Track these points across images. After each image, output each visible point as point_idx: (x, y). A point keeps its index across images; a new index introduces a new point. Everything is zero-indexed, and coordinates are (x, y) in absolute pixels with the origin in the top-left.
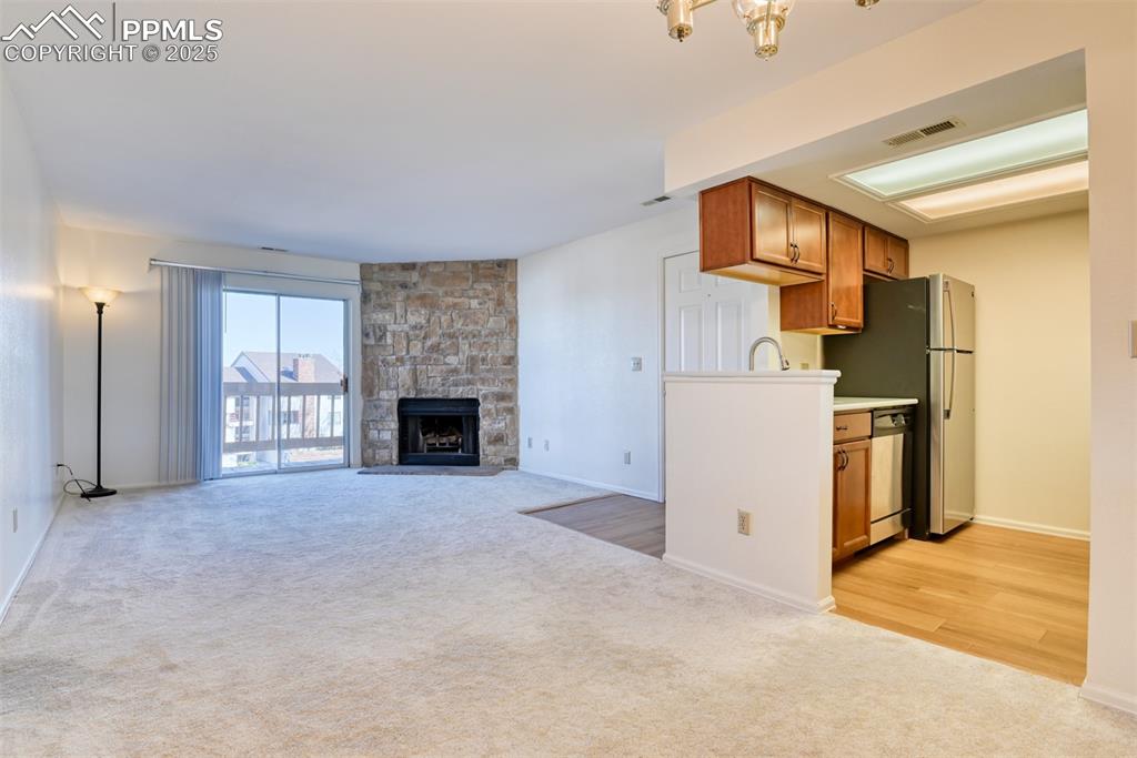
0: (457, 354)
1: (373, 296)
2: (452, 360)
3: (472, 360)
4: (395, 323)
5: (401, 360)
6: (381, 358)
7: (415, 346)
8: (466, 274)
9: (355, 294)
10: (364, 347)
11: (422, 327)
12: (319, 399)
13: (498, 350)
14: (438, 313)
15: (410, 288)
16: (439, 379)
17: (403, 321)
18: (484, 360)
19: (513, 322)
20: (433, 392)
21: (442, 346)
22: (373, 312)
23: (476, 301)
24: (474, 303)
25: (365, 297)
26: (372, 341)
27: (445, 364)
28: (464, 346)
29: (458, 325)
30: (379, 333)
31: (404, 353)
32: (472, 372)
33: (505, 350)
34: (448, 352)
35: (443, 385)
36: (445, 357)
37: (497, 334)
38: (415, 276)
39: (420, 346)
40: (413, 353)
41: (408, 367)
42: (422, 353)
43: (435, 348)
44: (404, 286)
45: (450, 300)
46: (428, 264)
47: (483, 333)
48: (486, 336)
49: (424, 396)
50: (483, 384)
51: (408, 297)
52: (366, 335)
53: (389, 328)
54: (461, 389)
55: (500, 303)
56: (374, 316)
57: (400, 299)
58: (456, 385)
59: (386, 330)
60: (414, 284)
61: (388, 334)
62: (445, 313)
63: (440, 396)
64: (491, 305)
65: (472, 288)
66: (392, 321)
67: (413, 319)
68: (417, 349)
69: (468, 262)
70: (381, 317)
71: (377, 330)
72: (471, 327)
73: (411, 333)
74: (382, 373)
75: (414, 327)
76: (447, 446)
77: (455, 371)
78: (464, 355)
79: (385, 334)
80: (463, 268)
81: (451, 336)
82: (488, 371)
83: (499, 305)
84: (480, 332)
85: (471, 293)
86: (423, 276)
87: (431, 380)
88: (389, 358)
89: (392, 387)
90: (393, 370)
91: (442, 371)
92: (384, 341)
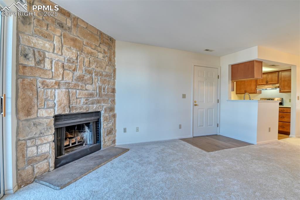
1: (34, 21)
4: (53, 52)
5: (58, 84)
6: (40, 80)
7: (68, 74)
8: (97, 37)
11: (73, 62)
13: (109, 84)
14: (82, 55)
15: (66, 30)
16: (83, 100)
17: (60, 53)
18: (104, 89)
19: (114, 71)
20: (81, 109)
21: (86, 78)
22: (33, 36)
23: (101, 54)
26: (31, 64)
27: (86, 90)
28: (95, 79)
29: (93, 66)
30: (38, 58)
31: (60, 79)
32: (99, 96)
33: (112, 84)
34: (87, 82)
35: (86, 103)
36: (86, 85)
37: (109, 76)
38: (69, 22)
39: (71, 75)
40: (66, 79)
41: (63, 90)
42: (72, 81)
44: (61, 26)
45: (89, 49)
46: (77, 18)
48: (105, 76)
49: (74, 112)
50: (104, 103)
51: (64, 36)
52: (24, 55)
53: (47, 55)
54: (95, 106)
56: (34, 40)
57: (57, 34)
58: (93, 104)
59: (44, 57)
60: (69, 28)
61: (47, 60)
62: (87, 57)
63: (85, 111)
64: (107, 59)
65: (99, 46)
66: (51, 51)
67: (67, 54)
68: (68, 78)
69: (98, 30)
71: (37, 54)
72: (99, 69)
73: (66, 64)
74: (40, 94)
75: (68, 60)
76: (77, 144)
78: (96, 85)
79: (44, 60)
80: (95, 33)
81: (89, 72)
82: (105, 95)
83: (110, 60)
84: (102, 73)
85: (99, 49)
86: (75, 25)
87: (78, 100)
88: (48, 81)
89: (50, 106)
90: (51, 92)
91: (85, 94)
92: (42, 65)
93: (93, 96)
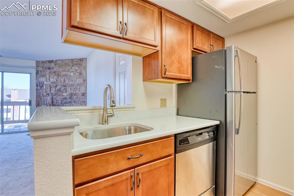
0: (66, 92)
1: (39, 72)
2: (65, 94)
3: (71, 95)
4: (46, 81)
5: (48, 94)
6: (42, 93)
7: (53, 89)
8: (69, 64)
9: (34, 71)
10: (37, 89)
11: (55, 83)
12: (20, 107)
13: (80, 91)
14: (60, 78)
15: (51, 69)
16: (60, 101)
17: (49, 81)
18: (75, 94)
19: (85, 81)
21: (61, 89)
22: (40, 78)
23: (72, 73)
24: (72, 74)
25: (37, 73)
26: (39, 88)
27: (62, 96)
28: (68, 89)
29: (67, 82)
30: (41, 85)
31: (49, 92)
32: (71, 99)
33: (82, 90)
34: (63, 91)
35: (61, 103)
36: (62, 93)
37: (80, 85)
38: (53, 65)
39: (54, 89)
40: (52, 92)
41: (50, 97)
42: (55, 92)
43: (59, 90)
44: (49, 68)
45: (64, 73)
46: (57, 60)
47: (75, 85)
48: (76, 86)
51: (50, 73)
52: (37, 86)
53: (45, 83)
55: (80, 74)
56: (40, 79)
57: (48, 73)
58: (66, 104)
60: (52, 68)
61: (44, 85)
62: (62, 78)
64: (77, 74)
65: (71, 68)
66: (45, 81)
67: (52, 80)
69: (70, 59)
70: (42, 79)
71: (41, 84)
72: (71, 82)
73: (51, 85)
74: (42, 99)
75: (52, 83)
77: (65, 98)
78: (69, 92)
79: (43, 85)
80: (68, 62)
81: (64, 86)
82: (76, 98)
83: (80, 75)
84: (74, 84)
85: (71, 70)
86: (55, 65)
87: (58, 101)
88: (44, 93)
89: (45, 104)
90: (45, 98)
91: (61, 98)
92: (43, 88)
93: (66, 99)
